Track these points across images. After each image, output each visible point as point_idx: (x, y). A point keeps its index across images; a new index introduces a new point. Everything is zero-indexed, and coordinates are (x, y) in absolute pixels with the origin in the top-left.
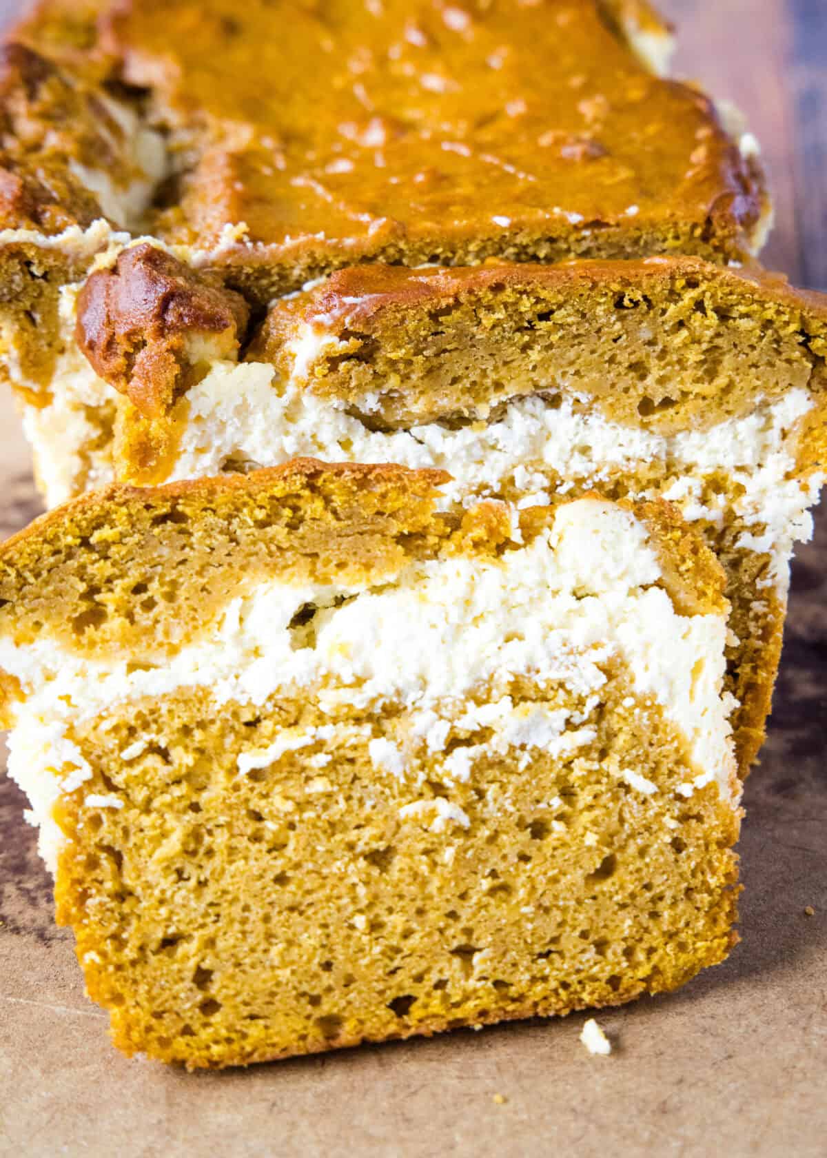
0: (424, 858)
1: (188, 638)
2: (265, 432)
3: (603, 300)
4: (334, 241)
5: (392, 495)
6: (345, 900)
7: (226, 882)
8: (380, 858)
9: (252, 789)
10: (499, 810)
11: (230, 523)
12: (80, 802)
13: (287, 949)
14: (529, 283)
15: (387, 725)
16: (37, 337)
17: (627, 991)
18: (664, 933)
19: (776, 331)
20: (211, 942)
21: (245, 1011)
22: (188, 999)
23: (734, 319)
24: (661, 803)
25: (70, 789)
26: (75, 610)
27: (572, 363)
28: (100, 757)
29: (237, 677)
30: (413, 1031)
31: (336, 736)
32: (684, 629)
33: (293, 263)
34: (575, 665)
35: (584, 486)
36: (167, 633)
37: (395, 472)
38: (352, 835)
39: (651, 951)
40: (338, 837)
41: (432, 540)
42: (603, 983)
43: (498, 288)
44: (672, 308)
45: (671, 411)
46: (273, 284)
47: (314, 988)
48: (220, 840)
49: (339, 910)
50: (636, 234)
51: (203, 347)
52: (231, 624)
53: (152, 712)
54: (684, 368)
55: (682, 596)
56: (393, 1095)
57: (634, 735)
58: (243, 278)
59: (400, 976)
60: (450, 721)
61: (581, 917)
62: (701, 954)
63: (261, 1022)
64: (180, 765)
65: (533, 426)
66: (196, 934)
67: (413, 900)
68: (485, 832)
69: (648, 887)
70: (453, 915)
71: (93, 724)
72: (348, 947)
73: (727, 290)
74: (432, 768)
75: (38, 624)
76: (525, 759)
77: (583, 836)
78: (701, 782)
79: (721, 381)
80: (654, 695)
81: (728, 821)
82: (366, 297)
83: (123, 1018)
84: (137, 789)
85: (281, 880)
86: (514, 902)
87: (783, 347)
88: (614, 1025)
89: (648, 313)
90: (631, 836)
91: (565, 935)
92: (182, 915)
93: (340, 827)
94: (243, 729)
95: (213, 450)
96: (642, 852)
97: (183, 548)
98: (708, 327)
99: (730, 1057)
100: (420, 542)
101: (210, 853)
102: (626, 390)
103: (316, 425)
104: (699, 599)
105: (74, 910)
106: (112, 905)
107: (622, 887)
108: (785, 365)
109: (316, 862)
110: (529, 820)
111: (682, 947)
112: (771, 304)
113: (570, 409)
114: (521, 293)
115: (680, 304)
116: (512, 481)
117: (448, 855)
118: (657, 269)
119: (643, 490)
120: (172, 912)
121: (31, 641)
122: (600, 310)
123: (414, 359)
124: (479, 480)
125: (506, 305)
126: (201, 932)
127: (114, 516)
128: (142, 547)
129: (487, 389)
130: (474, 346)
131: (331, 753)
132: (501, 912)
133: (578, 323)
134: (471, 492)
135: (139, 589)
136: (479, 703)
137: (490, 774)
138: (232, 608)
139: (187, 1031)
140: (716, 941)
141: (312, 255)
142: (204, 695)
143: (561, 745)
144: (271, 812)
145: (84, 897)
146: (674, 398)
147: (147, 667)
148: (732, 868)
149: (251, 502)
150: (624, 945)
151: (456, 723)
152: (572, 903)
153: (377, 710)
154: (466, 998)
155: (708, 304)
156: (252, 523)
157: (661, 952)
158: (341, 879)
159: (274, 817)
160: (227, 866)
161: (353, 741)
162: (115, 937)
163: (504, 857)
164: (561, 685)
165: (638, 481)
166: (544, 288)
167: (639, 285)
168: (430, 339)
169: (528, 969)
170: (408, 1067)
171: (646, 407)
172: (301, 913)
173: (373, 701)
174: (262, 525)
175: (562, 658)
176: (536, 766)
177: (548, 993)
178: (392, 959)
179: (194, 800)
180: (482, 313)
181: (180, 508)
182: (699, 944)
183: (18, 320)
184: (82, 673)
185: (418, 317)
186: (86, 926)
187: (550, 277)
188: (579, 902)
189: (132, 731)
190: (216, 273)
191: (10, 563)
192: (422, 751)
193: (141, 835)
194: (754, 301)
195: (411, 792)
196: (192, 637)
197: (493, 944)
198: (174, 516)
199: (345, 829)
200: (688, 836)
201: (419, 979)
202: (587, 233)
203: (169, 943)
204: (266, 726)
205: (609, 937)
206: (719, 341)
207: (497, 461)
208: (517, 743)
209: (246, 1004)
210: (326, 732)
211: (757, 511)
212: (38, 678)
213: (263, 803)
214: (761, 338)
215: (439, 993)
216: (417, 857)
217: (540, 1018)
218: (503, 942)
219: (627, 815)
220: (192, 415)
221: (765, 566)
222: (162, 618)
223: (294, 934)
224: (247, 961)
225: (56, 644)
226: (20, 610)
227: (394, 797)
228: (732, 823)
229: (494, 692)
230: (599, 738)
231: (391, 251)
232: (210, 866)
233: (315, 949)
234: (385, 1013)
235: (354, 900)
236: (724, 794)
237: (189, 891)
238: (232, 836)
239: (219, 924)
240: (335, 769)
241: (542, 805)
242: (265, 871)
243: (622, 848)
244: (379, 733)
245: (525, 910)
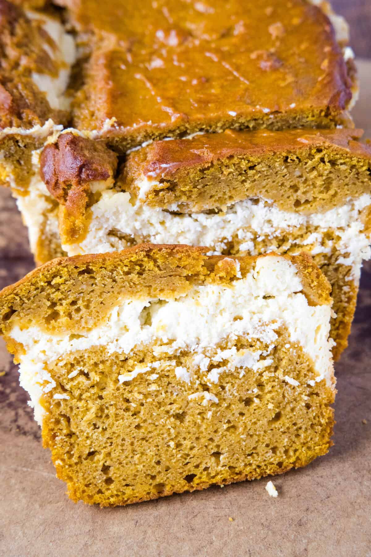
0: (199, 416)
1: (95, 325)
2: (127, 221)
3: (278, 160)
4: (156, 125)
6: (165, 435)
7: (114, 429)
8: (180, 417)
9: (125, 389)
10: (231, 395)
11: (112, 273)
12: (51, 396)
13: (141, 456)
14: (245, 155)
15: (183, 360)
16: (22, 170)
17: (286, 467)
18: (301, 443)
19: (357, 170)
20: (109, 454)
21: (124, 483)
22: (100, 479)
23: (338, 165)
24: (301, 389)
25: (46, 392)
26: (46, 314)
27: (264, 187)
28: (59, 377)
29: (117, 340)
30: (195, 489)
31: (161, 366)
32: (313, 312)
33: (137, 135)
34: (264, 331)
35: (269, 238)
36: (86, 323)
37: (185, 248)
38: (168, 407)
39: (296, 451)
40: (162, 408)
41: (202, 277)
42: (275, 465)
43: (231, 157)
44: (310, 162)
45: (309, 206)
46: (128, 144)
47: (153, 473)
48: (112, 411)
49: (163, 439)
50: (294, 115)
51: (97, 186)
52: (114, 317)
53: (81, 357)
54: (315, 187)
55: (312, 297)
56: (187, 517)
57: (290, 360)
58: (115, 142)
59: (189, 466)
60: (210, 358)
61: (266, 438)
62: (317, 451)
63: (131, 488)
64: (94, 380)
65: (246, 213)
66: (102, 451)
67: (194, 434)
68: (225, 405)
69: (295, 424)
70: (211, 440)
71: (55, 363)
72: (167, 455)
73: (335, 153)
74: (202, 378)
75: (30, 321)
76: (242, 373)
77: (267, 404)
78: (318, 379)
79: (332, 192)
80: (299, 342)
81: (330, 395)
82: (171, 164)
83: (73, 487)
84: (76, 391)
85: (138, 427)
86: (237, 433)
87: (360, 177)
88: (279, 481)
89: (299, 164)
90: (288, 403)
91: (259, 446)
92: (96, 443)
93: (163, 404)
94: (120, 363)
95: (104, 229)
96: (293, 410)
97: (93, 285)
98: (326, 170)
99: (328, 497)
100: (196, 278)
101: (107, 416)
102: (288, 197)
104: (319, 298)
105: (50, 442)
106: (66, 440)
107: (284, 425)
108: (361, 184)
109: (153, 420)
110: (244, 398)
111: (309, 448)
112: (355, 158)
113: (263, 206)
114: (241, 159)
115: (314, 160)
116: (237, 236)
117: (209, 415)
118: (304, 145)
119: (295, 239)
120: (92, 442)
121: (27, 328)
122: (277, 164)
123: (193, 190)
124: (222, 236)
125: (234, 165)
126: (104, 450)
127: (61, 272)
128: (74, 285)
129: (226, 199)
130: (220, 182)
131: (158, 373)
132: (232, 438)
133: (267, 170)
134: (219, 242)
135: (74, 303)
136: (223, 349)
137: (227, 379)
138: (114, 311)
139: (100, 492)
140: (324, 446)
141: (146, 131)
142: (103, 349)
143: (258, 366)
144: (133, 399)
145: (54, 436)
146: (310, 200)
147: (79, 336)
148: (331, 415)
149: (122, 264)
150: (284, 449)
151: (212, 358)
152: (262, 433)
153: (178, 354)
154: (217, 474)
155: (326, 160)
156: (122, 273)
157: (300, 451)
158: (163, 426)
159: (134, 401)
160: (115, 422)
161: (168, 368)
162: (68, 452)
163: (233, 414)
164: (258, 340)
165: (293, 236)
166: (252, 156)
167: (295, 153)
168: (200, 181)
169: (243, 461)
170: (193, 504)
171: (297, 203)
172: (147, 441)
173: (176, 350)
174: (128, 273)
175: (258, 328)
176: (247, 376)
177: (252, 470)
178: (186, 459)
179: (100, 395)
180: (224, 169)
181: (90, 267)
182: (316, 448)
183: (13, 164)
184: (50, 341)
185: (195, 172)
186: (55, 449)
187: (255, 151)
188: (265, 432)
189: (72, 365)
190: (102, 141)
191: (17, 295)
192: (198, 371)
193: (78, 410)
194: (347, 158)
195: (193, 389)
196: (97, 324)
197: (228, 451)
198: (88, 271)
199: (165, 405)
200: (312, 402)
201: (197, 466)
202: (272, 116)
203: (91, 454)
204: (130, 362)
205: (278, 446)
206: (331, 175)
207: (230, 228)
208: (239, 366)
209: (124, 480)
210: (156, 364)
211: (346, 247)
212: (31, 343)
213: (130, 395)
214: (350, 173)
215: (206, 472)
216: (196, 416)
217: (249, 481)
218: (233, 450)
219: (286, 395)
220: (94, 217)
221: (350, 270)
222: (84, 316)
223: (144, 450)
224: (124, 462)
225: (39, 329)
226: (22, 314)
227: (186, 391)
228: (331, 396)
229: (229, 344)
230: (275, 361)
232: (107, 422)
233: (153, 456)
234: (183, 482)
235: (169, 434)
236: (329, 384)
237: (99, 433)
238: (117, 409)
239: (112, 447)
240: (160, 379)
241: (250, 392)
242: (131, 424)
243: (284, 408)
244: (179, 364)
245: (242, 436)
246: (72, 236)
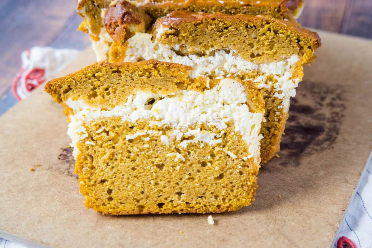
0: (172, 168)
1: (117, 103)
2: (149, 52)
3: (242, 25)
4: (176, 3)
5: (176, 72)
6: (149, 176)
7: (119, 168)
8: (160, 166)
9: (129, 145)
10: (193, 158)
11: (132, 75)
12: (84, 143)
13: (132, 187)
14: (222, 19)
15: (167, 132)
16: (96, 22)
17: (222, 209)
18: (234, 196)
19: (290, 38)
20: (113, 183)
21: (119, 201)
22: (105, 196)
23: (279, 34)
24: (237, 161)
25: (82, 139)
26: (89, 93)
27: (233, 42)
28: (91, 132)
29: (129, 115)
30: (162, 212)
31: (152, 133)
32: (251, 116)
33: (164, 8)
34: (219, 122)
35: (234, 76)
36: (112, 102)
37: (177, 66)
38: (153, 160)
39: (230, 200)
40: (150, 160)
41: (186, 85)
42: (216, 207)
43: (214, 19)
44: (261, 29)
45: (259, 58)
46: (159, 14)
47: (138, 198)
48: (119, 156)
49: (147, 178)
50: (259, 9)
51: (133, 28)
52: (129, 101)
53: (106, 122)
54: (263, 46)
55: (252, 107)
56: (154, 228)
57: (233, 142)
58: (151, 11)
59: (161, 198)
60: (183, 133)
61: (212, 188)
62: (243, 202)
63: (123, 205)
64: (111, 136)
65: (221, 58)
66: (110, 180)
67: (167, 178)
68: (189, 163)
69: (231, 183)
70: (177, 184)
71: (90, 123)
72: (149, 188)
73: (277, 26)
74: (177, 145)
75: (79, 96)
76: (202, 145)
77: (215, 167)
78: (249, 157)
79: (274, 51)
80: (240, 133)
81: (255, 168)
82: (177, 18)
83: (88, 199)
84: (99, 141)
85: (133, 169)
86: (194, 182)
87: (292, 43)
88: (217, 218)
89: (255, 30)
90: (229, 169)
91: (207, 193)
92: (106, 175)
93: (151, 157)
94: (129, 129)
95: (135, 56)
96: (231, 174)
97: (119, 79)
98: (271, 35)
99: (245, 230)
100: (182, 85)
101: (116, 160)
102: (247, 51)
103: (163, 52)
104: (256, 108)
105: (79, 170)
106: (89, 170)
107: (224, 182)
108: (292, 48)
109: (143, 165)
110: (201, 162)
111: (239, 200)
112: (289, 31)
113: (232, 54)
114: (220, 21)
115: (264, 28)
116: (215, 72)
117: (178, 168)
118: (258, 18)
119: (250, 78)
120: (104, 174)
121: (77, 100)
122: (241, 28)
123: (189, 36)
124: (206, 71)
125: (215, 24)
126: (111, 180)
127: (102, 70)
128: (108, 79)
129: (209, 47)
130: (206, 34)
131: (151, 138)
132: (190, 184)
133: (235, 31)
134: (203, 74)
135: (107, 89)
136: (192, 129)
137: (192, 148)
138: (130, 97)
139: (104, 204)
140: (248, 200)
141: (169, 7)
142: (120, 119)
143: (212, 143)
144: (133, 151)
145: (82, 167)
146: (260, 54)
147: (106, 110)
148: (255, 181)
149: (138, 70)
150: (222, 197)
151: (185, 134)
152: (210, 185)
153: (164, 128)
154: (178, 205)
155: (272, 29)
156: (137, 75)
157: (232, 200)
158: (149, 171)
159: (134, 152)
160: (120, 163)
161: (156, 135)
162: (89, 178)
163: (193, 170)
164: (215, 127)
165: (248, 76)
166: (226, 20)
167: (253, 22)
168: (194, 31)
169: (196, 200)
170: (160, 221)
171: (252, 56)
172: (137, 178)
173: (163, 125)
174: (140, 76)
175: (216, 120)
176: (205, 147)
177: (200, 207)
178: (160, 193)
179: (113, 146)
180: (209, 26)
181: (120, 69)
182: (243, 200)
183: (91, 17)
184: (89, 110)
185: (191, 25)
186: (82, 174)
187: (229, 18)
188: (212, 185)
189: (100, 126)
190: (143, 9)
191: (74, 79)
192: (174, 140)
193: (99, 153)
194: (285, 30)
195: (171, 150)
196: (119, 103)
197: (187, 193)
198: (118, 71)
199: (152, 158)
200: (244, 171)
201: (166, 199)
202: (245, 7)
203: (103, 181)
204: (135, 129)
205: (219, 194)
206: (274, 40)
207: (211, 66)
208: (200, 141)
209: (120, 200)
210: (150, 132)
211: (280, 87)
212: (78, 110)
213: (131, 148)
214: (286, 40)
215: (171, 203)
216: (170, 167)
217: (197, 213)
218: (190, 192)
219: (228, 163)
220: (129, 46)
221: (281, 102)
222: (111, 98)
223: (135, 183)
224: (122, 189)
225: (83, 101)
226: (75, 91)
227: (166, 151)
228: (256, 169)
229: (197, 127)
230: (223, 142)
231: (191, 7)
232: (116, 163)
233: (140, 188)
234: (156, 207)
235: (152, 176)
236: (256, 161)
237: (109, 169)
238: (122, 156)
239: (116, 178)
240: (151, 142)
241: (205, 158)
242: (129, 166)
243: (226, 172)
244: (164, 134)
245: (197, 185)
246: (116, 57)
